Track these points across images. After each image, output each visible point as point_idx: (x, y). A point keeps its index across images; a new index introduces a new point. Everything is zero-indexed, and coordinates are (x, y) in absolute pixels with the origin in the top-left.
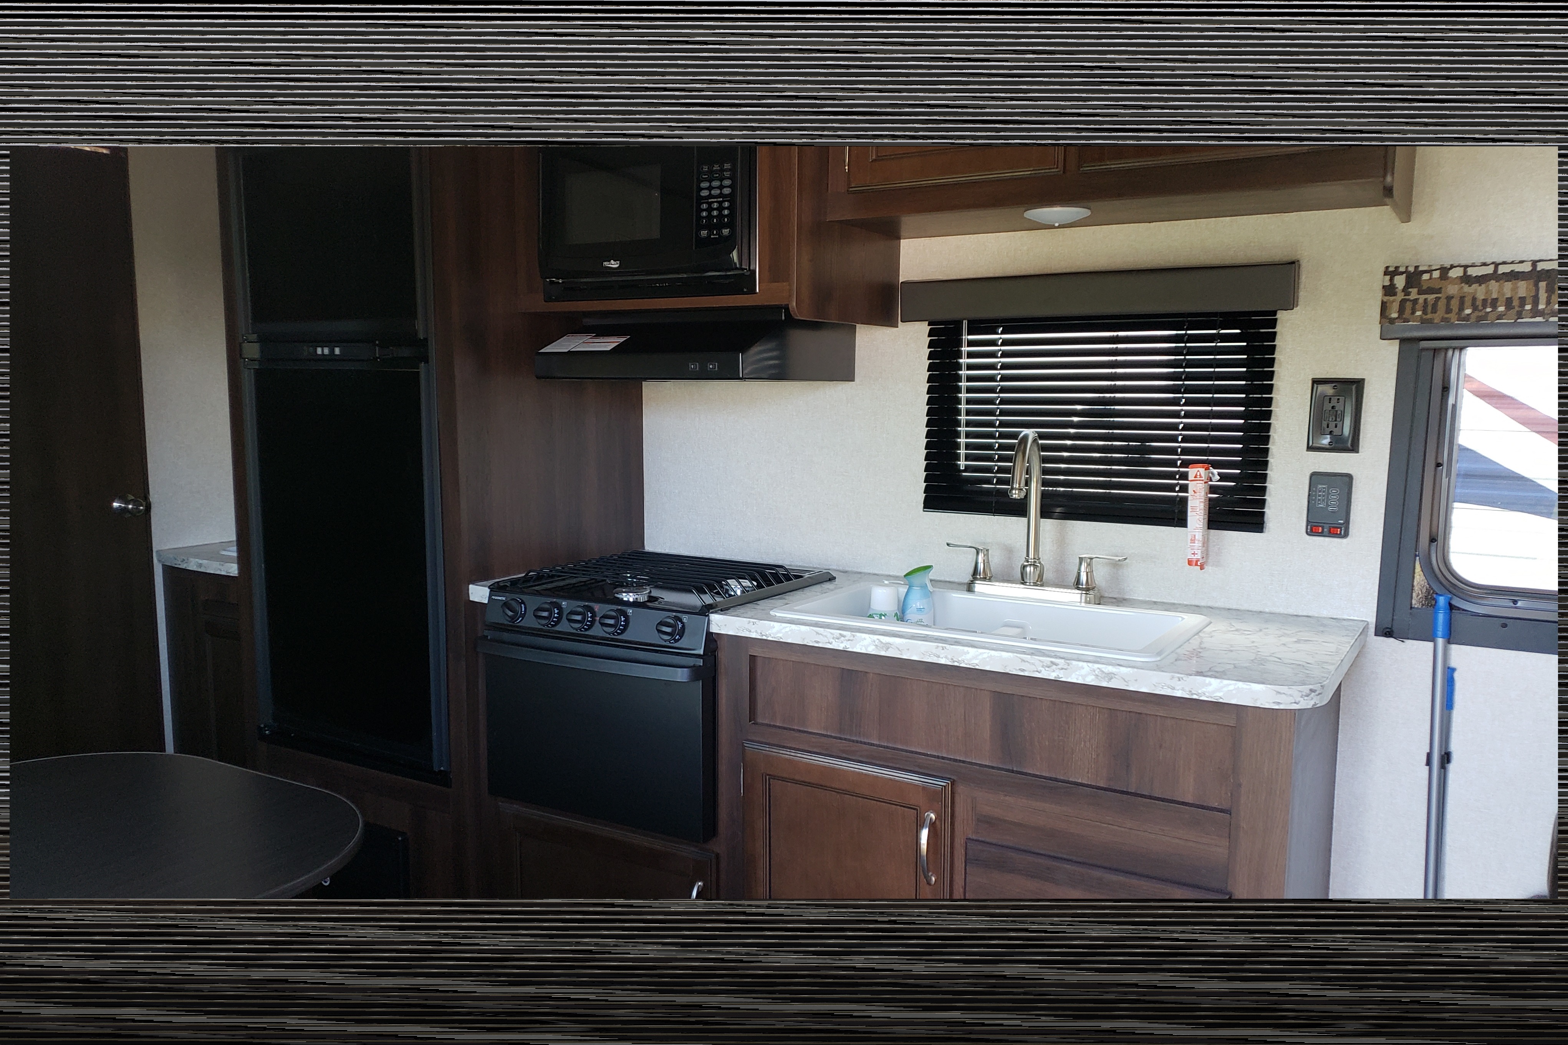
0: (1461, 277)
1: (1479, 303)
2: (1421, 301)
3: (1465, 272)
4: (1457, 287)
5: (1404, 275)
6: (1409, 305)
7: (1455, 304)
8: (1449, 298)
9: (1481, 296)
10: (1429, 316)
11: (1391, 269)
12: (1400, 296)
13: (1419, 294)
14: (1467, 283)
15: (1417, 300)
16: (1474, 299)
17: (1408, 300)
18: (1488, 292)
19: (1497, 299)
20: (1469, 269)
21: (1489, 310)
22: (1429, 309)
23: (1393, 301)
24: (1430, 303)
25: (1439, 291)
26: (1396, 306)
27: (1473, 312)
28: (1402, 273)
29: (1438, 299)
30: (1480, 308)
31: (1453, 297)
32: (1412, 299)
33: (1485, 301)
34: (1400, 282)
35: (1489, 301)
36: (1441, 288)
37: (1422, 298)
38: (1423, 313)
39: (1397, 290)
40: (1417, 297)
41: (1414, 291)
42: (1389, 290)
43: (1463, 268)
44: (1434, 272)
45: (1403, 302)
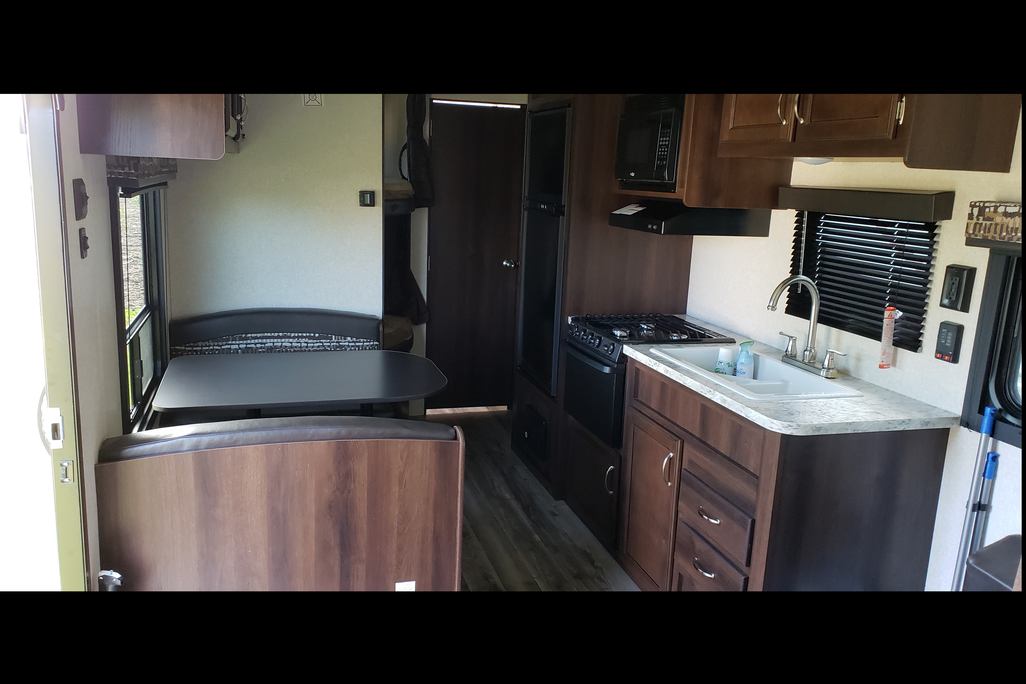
0: (1003, 212)
1: (1009, 230)
2: (984, 225)
3: (1005, 209)
4: (1001, 218)
5: (978, 208)
6: (978, 226)
7: (999, 227)
8: (996, 225)
9: (1011, 226)
10: (987, 234)
11: (973, 204)
12: (975, 220)
13: (983, 220)
14: (1005, 217)
15: (982, 224)
16: (1008, 227)
17: (978, 223)
18: (1014, 223)
19: (1018, 228)
20: (1007, 208)
21: (1014, 234)
22: (987, 230)
23: (972, 223)
24: (988, 226)
25: (991, 219)
26: (972, 227)
27: (1006, 235)
28: (977, 207)
29: (991, 224)
30: (1010, 232)
31: (998, 224)
32: (980, 223)
33: (1012, 228)
34: (976, 211)
35: (1014, 228)
36: (993, 218)
37: (984, 222)
38: (984, 233)
39: (973, 217)
40: (982, 222)
41: (981, 218)
42: (971, 216)
43: (1004, 207)
44: (991, 208)
45: (976, 224)
